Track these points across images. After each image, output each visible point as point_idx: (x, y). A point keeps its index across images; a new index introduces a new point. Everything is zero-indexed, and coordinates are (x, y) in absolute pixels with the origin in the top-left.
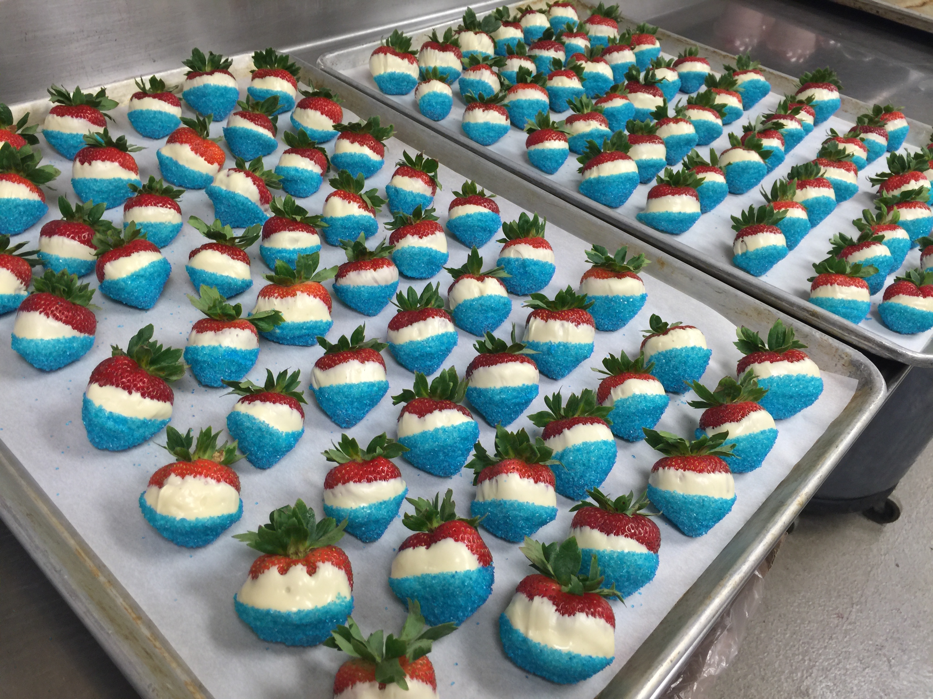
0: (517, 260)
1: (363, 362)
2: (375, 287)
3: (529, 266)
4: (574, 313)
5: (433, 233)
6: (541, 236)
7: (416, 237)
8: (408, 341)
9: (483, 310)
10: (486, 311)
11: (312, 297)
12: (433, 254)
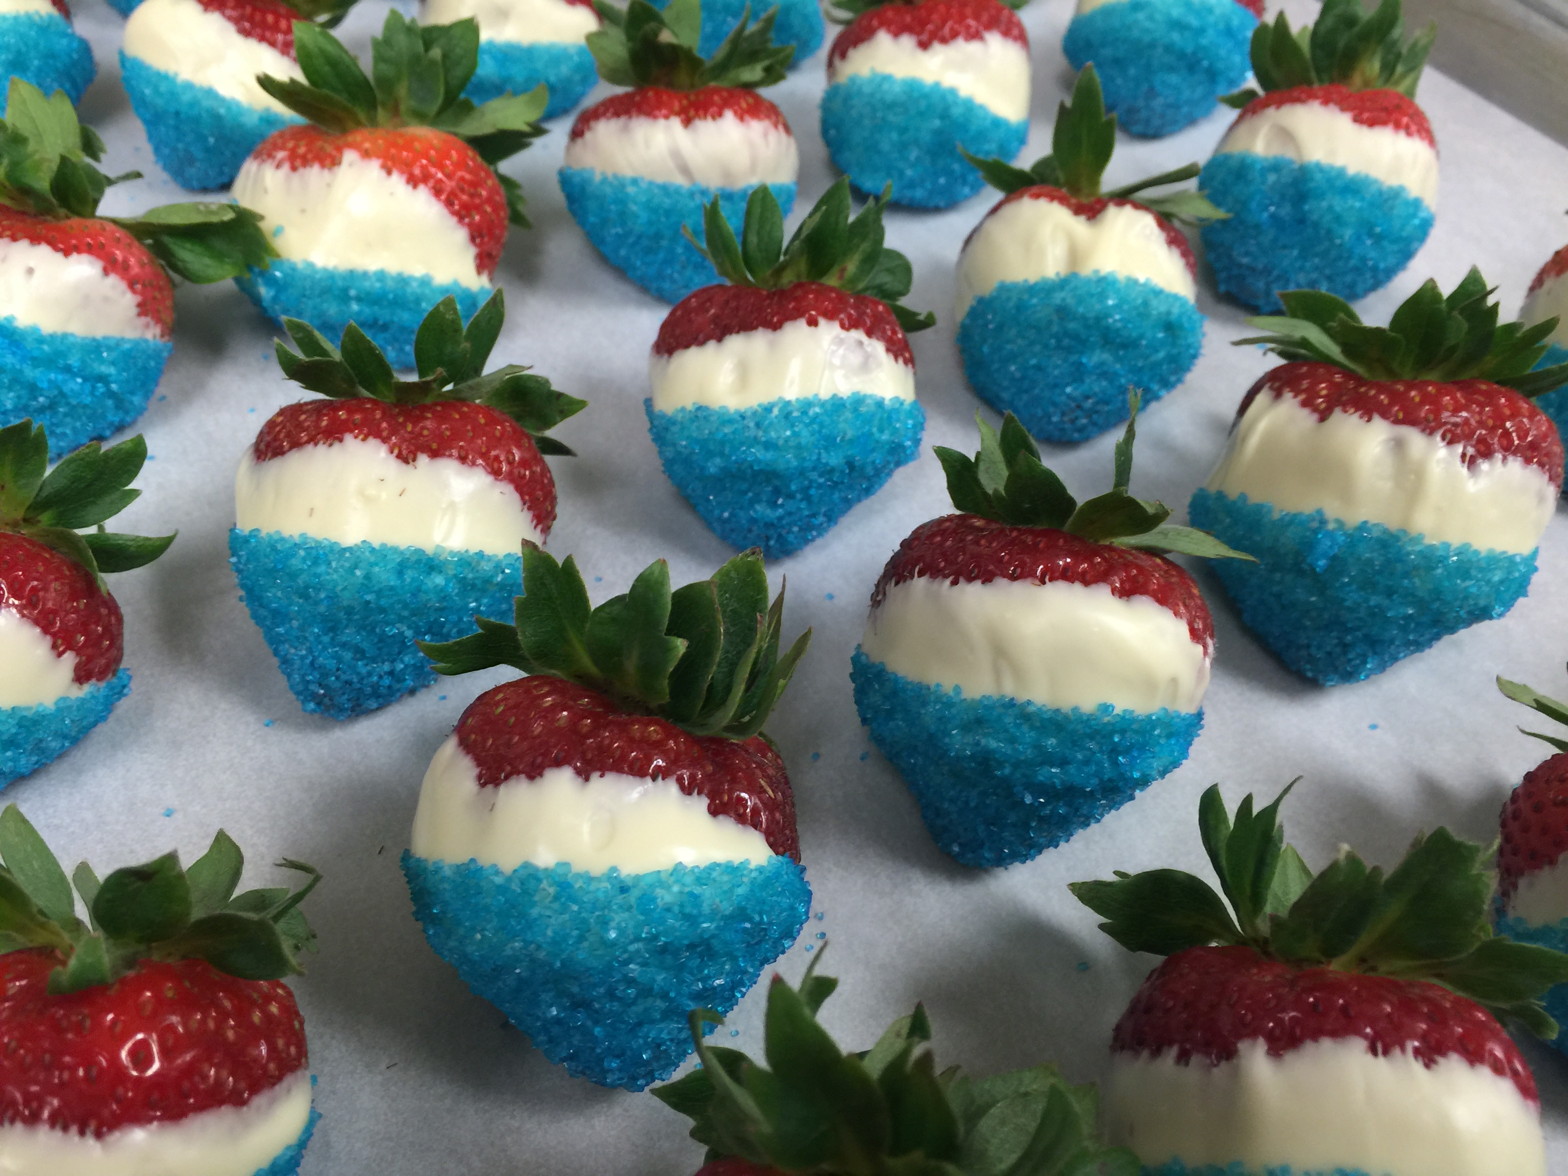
0: (1276, 166)
1: (406, 457)
2: (677, 191)
3: (1321, 196)
4: (1470, 401)
5: (974, 36)
6: (1401, 89)
7: (907, 42)
8: (690, 407)
9: (1066, 333)
10: (1080, 343)
11: (397, 181)
12: (956, 111)
